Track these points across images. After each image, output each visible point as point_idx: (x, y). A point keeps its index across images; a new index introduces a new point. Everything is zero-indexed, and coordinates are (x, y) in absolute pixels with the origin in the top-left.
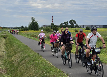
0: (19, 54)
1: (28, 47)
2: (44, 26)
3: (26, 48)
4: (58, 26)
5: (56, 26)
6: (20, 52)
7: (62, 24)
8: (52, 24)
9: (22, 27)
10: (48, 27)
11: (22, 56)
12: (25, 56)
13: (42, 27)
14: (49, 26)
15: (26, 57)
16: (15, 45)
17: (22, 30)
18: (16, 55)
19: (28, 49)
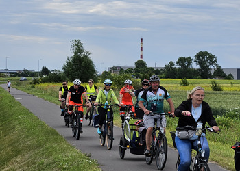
0: (27, 156)
1: (57, 134)
2: (114, 69)
3: (51, 137)
4: (158, 72)
5: (152, 69)
6: (30, 148)
7: (172, 64)
8: (140, 64)
9: (45, 71)
10: (126, 72)
11: (38, 161)
12: (47, 161)
13: (105, 72)
14: (130, 71)
15: (48, 165)
16: (18, 128)
17: (43, 81)
18: (18, 159)
19: (56, 141)
